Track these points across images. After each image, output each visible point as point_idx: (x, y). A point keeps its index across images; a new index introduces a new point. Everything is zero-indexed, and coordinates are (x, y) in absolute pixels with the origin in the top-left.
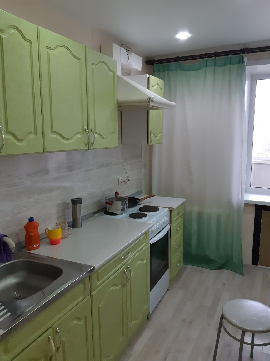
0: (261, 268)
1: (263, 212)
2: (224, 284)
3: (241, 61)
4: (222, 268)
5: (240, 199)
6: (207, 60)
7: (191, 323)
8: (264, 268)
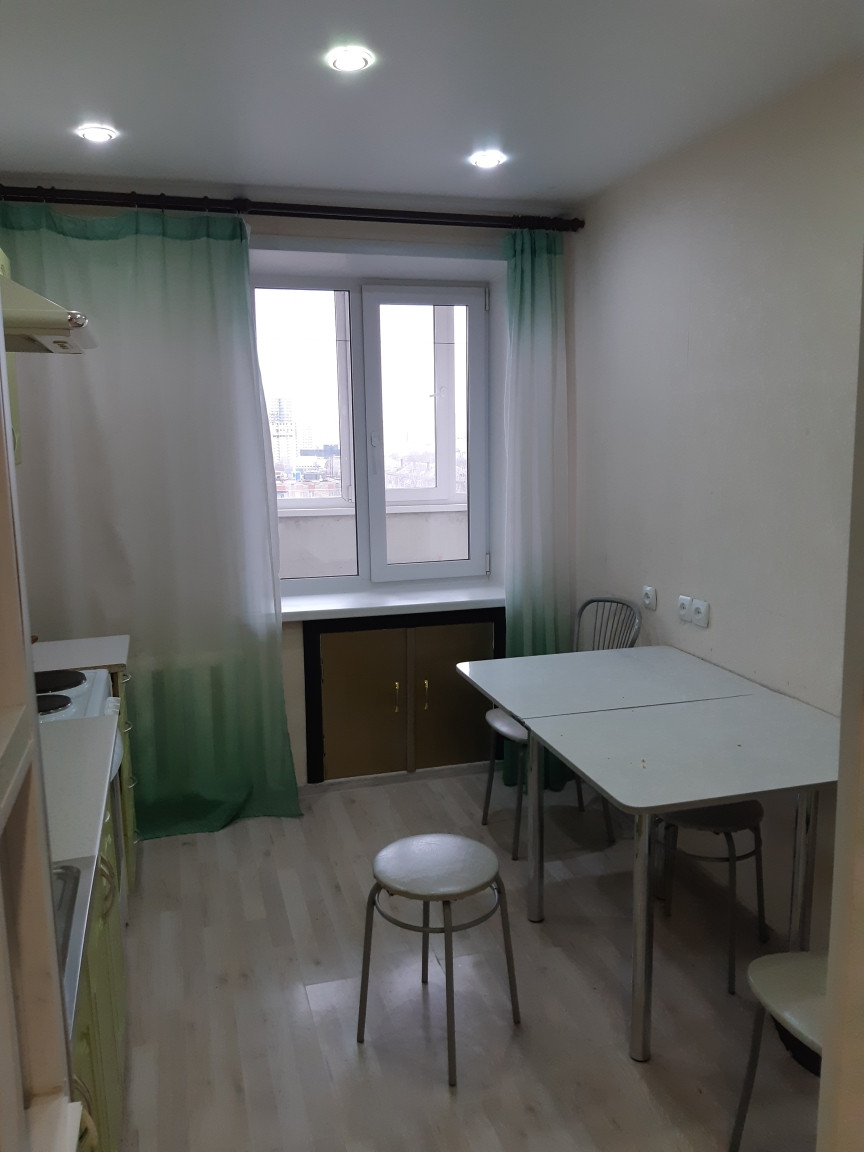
0: (332, 784)
1: (325, 639)
2: (267, 854)
3: (238, 233)
4: (238, 817)
5: (273, 612)
6: (137, 213)
7: (245, 976)
8: (340, 783)
